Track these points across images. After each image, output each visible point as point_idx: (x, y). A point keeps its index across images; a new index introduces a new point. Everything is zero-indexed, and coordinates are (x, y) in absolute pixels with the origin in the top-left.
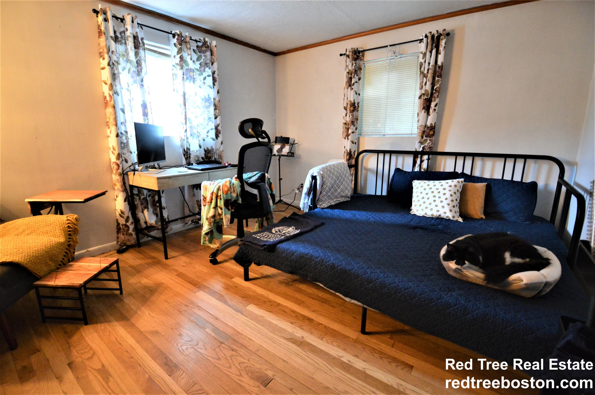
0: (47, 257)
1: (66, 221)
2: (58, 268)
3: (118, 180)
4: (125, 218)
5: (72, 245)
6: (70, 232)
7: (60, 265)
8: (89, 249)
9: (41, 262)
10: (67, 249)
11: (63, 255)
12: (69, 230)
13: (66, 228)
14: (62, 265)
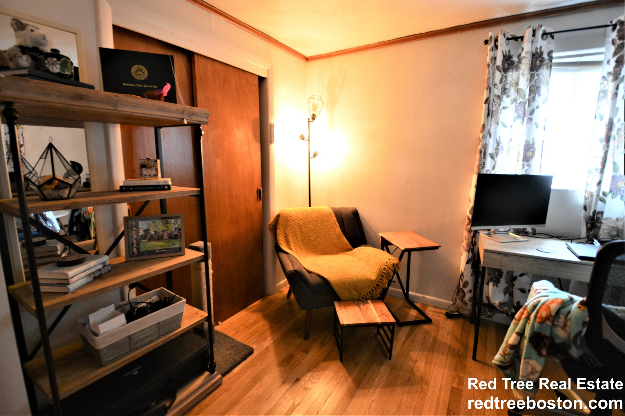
0: (352, 286)
1: (386, 263)
2: (360, 300)
3: (465, 236)
4: (463, 282)
5: (380, 286)
6: (383, 274)
7: (363, 298)
8: (426, 296)
9: (346, 288)
10: (374, 288)
11: (368, 291)
12: (384, 271)
13: (382, 269)
14: (365, 299)
